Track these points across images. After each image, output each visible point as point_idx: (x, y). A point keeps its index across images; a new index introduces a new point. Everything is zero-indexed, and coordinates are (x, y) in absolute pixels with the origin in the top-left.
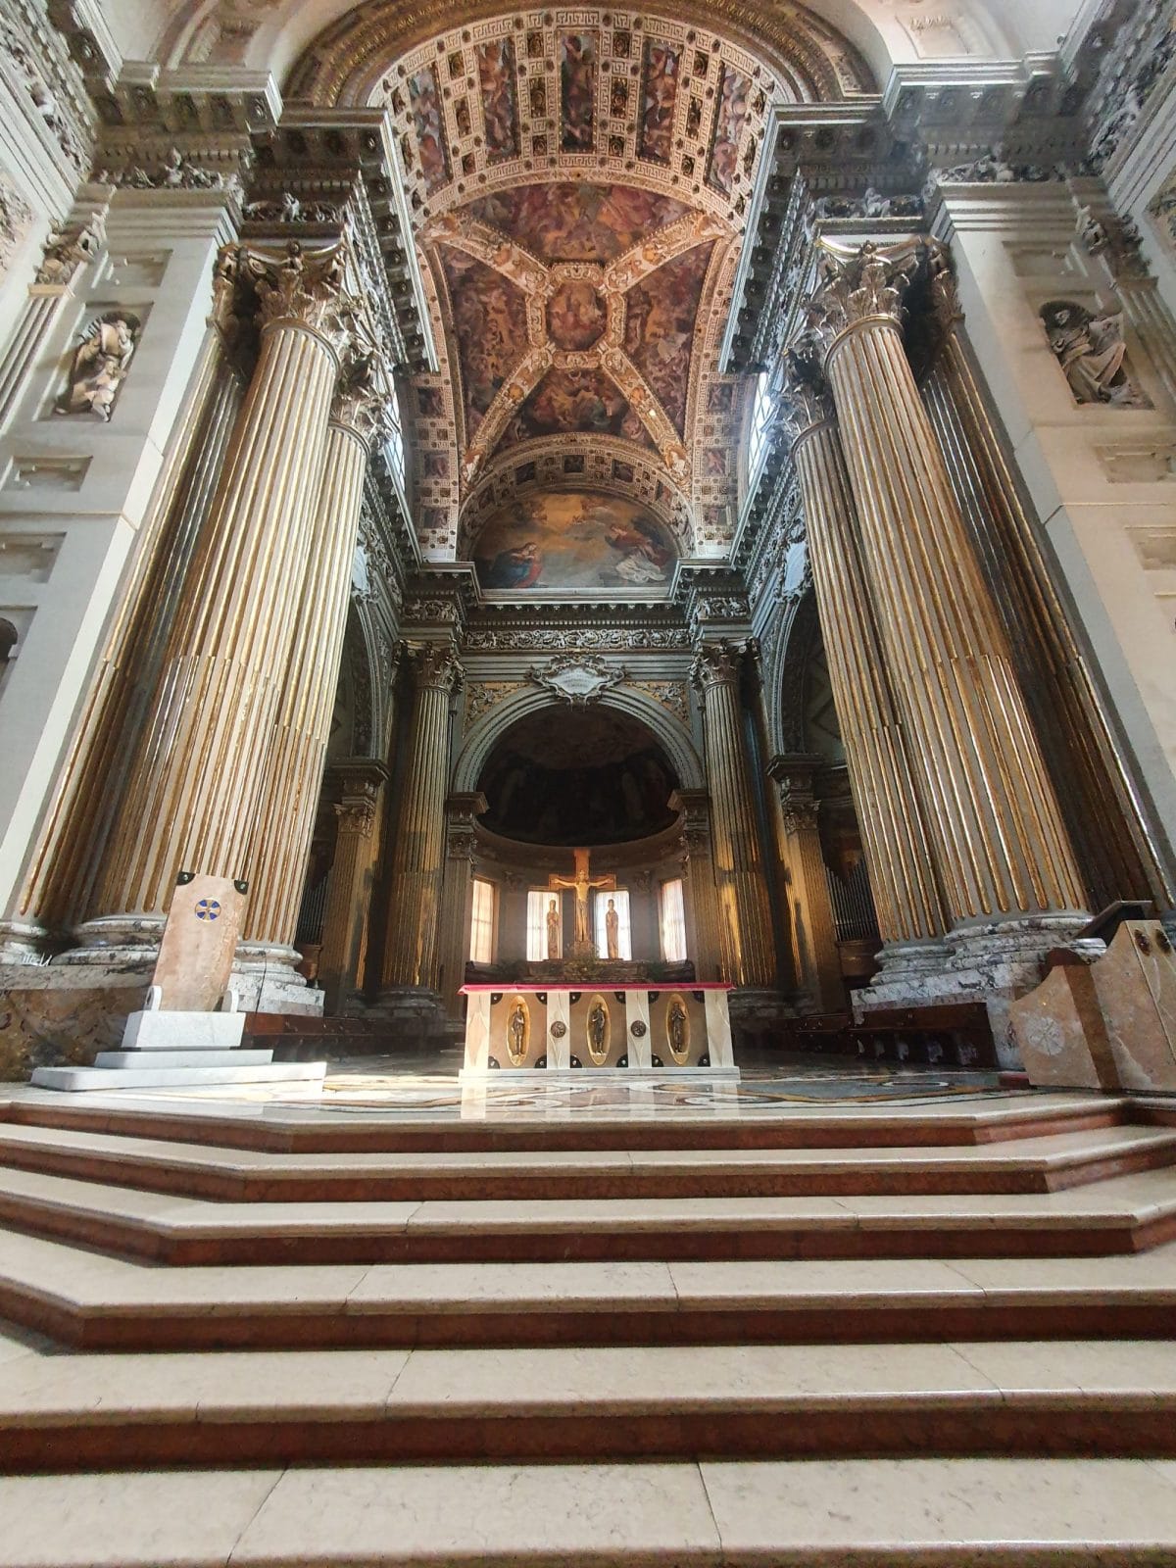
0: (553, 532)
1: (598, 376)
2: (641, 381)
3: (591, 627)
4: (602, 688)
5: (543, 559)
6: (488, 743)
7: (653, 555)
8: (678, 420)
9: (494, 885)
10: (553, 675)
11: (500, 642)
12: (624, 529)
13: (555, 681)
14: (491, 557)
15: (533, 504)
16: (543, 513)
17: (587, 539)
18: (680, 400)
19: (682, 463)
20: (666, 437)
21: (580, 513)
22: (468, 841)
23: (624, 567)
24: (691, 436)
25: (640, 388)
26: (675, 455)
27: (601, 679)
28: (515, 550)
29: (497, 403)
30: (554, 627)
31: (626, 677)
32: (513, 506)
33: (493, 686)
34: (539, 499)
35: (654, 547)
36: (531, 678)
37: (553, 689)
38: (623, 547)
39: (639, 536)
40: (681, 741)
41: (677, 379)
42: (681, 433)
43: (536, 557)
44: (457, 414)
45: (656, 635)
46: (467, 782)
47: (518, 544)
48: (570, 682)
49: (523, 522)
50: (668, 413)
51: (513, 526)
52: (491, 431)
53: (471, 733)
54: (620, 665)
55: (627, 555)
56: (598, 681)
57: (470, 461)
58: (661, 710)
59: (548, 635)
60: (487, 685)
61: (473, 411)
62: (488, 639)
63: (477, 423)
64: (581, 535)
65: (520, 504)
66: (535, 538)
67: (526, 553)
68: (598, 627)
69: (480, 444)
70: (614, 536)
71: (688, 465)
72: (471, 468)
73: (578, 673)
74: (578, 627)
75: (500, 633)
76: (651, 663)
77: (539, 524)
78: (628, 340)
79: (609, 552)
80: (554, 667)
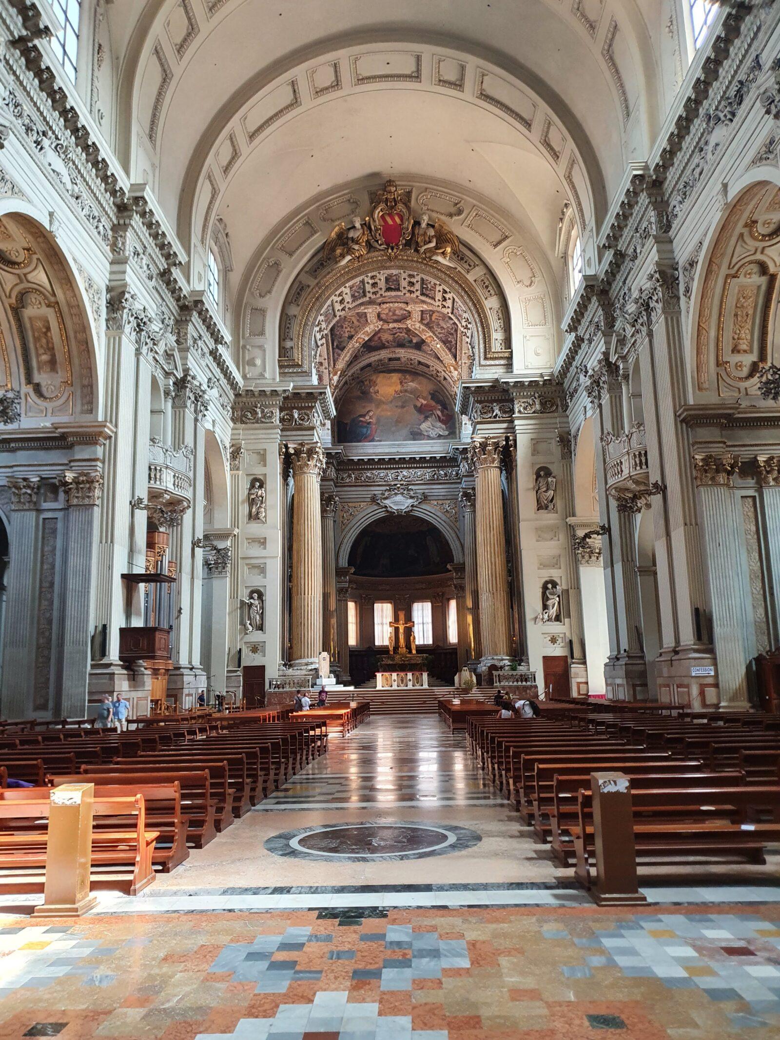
0: (384, 403)
1: (408, 330)
2: (431, 334)
3: (406, 468)
4: (412, 506)
5: (378, 420)
6: (353, 538)
7: (442, 418)
8: (453, 350)
9: (356, 602)
10: (386, 498)
11: (356, 478)
12: (424, 399)
13: (387, 502)
14: (347, 421)
15: (370, 381)
16: (377, 388)
17: (403, 407)
18: (454, 342)
19: (456, 372)
20: (448, 358)
21: (399, 388)
22: (347, 591)
23: (424, 426)
24: (461, 359)
25: (430, 337)
26: (452, 368)
27: (411, 501)
28: (361, 416)
29: (350, 346)
30: (385, 469)
31: (425, 498)
32: (358, 383)
33: (353, 505)
34: (374, 378)
35: (442, 412)
36: (374, 499)
37: (386, 507)
38: (424, 412)
39: (433, 404)
40: (454, 535)
41: (452, 334)
42: (455, 357)
43: (373, 420)
44: (328, 354)
45: (442, 472)
46: (344, 562)
47: (363, 411)
48: (395, 503)
49: (365, 395)
50: (447, 347)
51: (359, 398)
52: (347, 359)
53: (344, 533)
54: (422, 491)
55: (426, 418)
56: (410, 501)
57: (335, 374)
58: (444, 518)
59: (382, 473)
60: (350, 504)
61: (337, 350)
62: (349, 476)
63: (339, 355)
64: (400, 404)
65: (363, 382)
66: (372, 406)
67: (367, 417)
68: (409, 468)
69: (341, 365)
70: (419, 405)
71: (460, 374)
72: (336, 378)
73: (399, 498)
74: (399, 468)
75: (356, 472)
76: (439, 490)
77: (374, 396)
78: (422, 319)
79: (416, 416)
80: (387, 493)
